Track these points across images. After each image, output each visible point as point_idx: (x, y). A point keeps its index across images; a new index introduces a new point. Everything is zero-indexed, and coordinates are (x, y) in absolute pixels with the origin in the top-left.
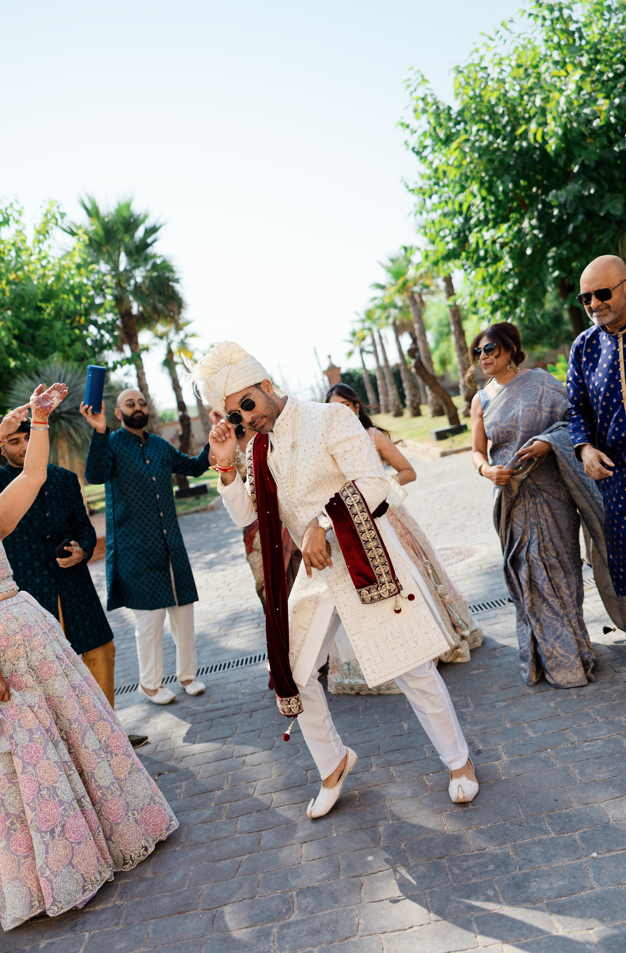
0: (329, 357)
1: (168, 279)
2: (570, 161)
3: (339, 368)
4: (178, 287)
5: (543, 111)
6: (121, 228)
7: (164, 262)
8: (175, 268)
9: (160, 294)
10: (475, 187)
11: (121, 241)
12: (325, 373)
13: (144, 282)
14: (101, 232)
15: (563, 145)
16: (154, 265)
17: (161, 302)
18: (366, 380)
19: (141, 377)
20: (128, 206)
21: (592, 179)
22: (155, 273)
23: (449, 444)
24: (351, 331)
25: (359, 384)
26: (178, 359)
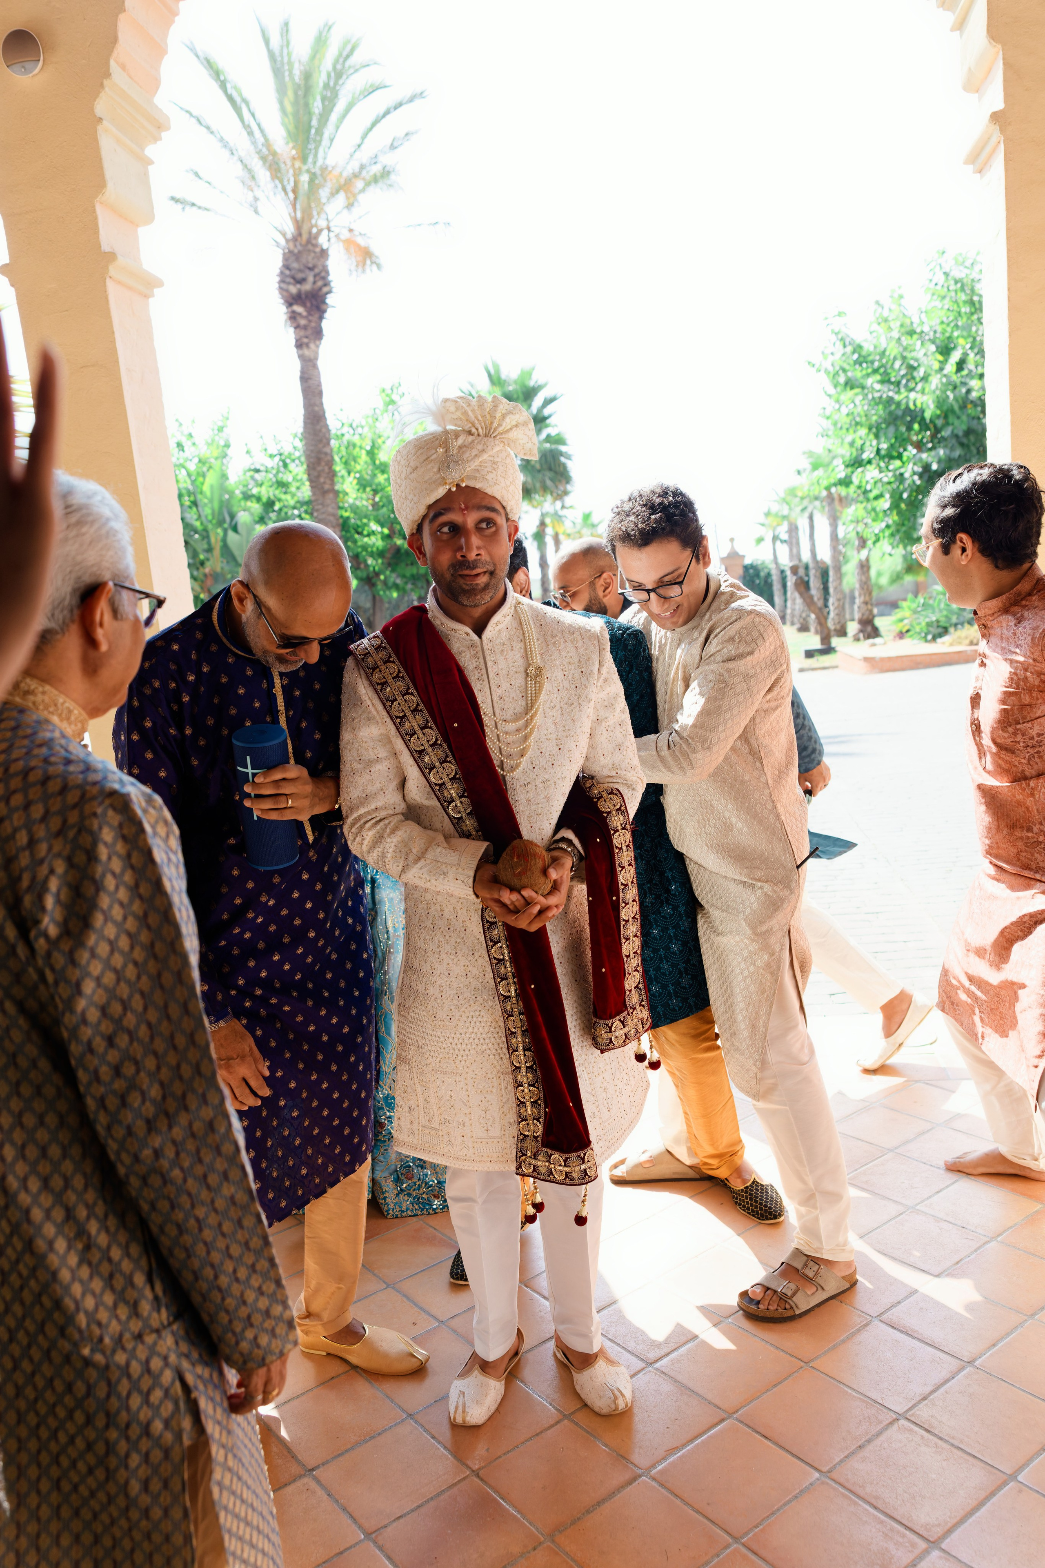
0: (732, 540)
1: (561, 454)
2: (947, 424)
3: (743, 557)
4: (570, 464)
5: (925, 379)
6: (523, 394)
7: (558, 435)
8: (568, 442)
9: (550, 469)
10: (863, 431)
15: (938, 412)
16: (548, 436)
17: (551, 480)
18: (775, 578)
20: (529, 374)
21: (962, 445)
22: (548, 445)
23: (812, 662)
24: (766, 510)
25: (766, 582)
26: (549, 531)
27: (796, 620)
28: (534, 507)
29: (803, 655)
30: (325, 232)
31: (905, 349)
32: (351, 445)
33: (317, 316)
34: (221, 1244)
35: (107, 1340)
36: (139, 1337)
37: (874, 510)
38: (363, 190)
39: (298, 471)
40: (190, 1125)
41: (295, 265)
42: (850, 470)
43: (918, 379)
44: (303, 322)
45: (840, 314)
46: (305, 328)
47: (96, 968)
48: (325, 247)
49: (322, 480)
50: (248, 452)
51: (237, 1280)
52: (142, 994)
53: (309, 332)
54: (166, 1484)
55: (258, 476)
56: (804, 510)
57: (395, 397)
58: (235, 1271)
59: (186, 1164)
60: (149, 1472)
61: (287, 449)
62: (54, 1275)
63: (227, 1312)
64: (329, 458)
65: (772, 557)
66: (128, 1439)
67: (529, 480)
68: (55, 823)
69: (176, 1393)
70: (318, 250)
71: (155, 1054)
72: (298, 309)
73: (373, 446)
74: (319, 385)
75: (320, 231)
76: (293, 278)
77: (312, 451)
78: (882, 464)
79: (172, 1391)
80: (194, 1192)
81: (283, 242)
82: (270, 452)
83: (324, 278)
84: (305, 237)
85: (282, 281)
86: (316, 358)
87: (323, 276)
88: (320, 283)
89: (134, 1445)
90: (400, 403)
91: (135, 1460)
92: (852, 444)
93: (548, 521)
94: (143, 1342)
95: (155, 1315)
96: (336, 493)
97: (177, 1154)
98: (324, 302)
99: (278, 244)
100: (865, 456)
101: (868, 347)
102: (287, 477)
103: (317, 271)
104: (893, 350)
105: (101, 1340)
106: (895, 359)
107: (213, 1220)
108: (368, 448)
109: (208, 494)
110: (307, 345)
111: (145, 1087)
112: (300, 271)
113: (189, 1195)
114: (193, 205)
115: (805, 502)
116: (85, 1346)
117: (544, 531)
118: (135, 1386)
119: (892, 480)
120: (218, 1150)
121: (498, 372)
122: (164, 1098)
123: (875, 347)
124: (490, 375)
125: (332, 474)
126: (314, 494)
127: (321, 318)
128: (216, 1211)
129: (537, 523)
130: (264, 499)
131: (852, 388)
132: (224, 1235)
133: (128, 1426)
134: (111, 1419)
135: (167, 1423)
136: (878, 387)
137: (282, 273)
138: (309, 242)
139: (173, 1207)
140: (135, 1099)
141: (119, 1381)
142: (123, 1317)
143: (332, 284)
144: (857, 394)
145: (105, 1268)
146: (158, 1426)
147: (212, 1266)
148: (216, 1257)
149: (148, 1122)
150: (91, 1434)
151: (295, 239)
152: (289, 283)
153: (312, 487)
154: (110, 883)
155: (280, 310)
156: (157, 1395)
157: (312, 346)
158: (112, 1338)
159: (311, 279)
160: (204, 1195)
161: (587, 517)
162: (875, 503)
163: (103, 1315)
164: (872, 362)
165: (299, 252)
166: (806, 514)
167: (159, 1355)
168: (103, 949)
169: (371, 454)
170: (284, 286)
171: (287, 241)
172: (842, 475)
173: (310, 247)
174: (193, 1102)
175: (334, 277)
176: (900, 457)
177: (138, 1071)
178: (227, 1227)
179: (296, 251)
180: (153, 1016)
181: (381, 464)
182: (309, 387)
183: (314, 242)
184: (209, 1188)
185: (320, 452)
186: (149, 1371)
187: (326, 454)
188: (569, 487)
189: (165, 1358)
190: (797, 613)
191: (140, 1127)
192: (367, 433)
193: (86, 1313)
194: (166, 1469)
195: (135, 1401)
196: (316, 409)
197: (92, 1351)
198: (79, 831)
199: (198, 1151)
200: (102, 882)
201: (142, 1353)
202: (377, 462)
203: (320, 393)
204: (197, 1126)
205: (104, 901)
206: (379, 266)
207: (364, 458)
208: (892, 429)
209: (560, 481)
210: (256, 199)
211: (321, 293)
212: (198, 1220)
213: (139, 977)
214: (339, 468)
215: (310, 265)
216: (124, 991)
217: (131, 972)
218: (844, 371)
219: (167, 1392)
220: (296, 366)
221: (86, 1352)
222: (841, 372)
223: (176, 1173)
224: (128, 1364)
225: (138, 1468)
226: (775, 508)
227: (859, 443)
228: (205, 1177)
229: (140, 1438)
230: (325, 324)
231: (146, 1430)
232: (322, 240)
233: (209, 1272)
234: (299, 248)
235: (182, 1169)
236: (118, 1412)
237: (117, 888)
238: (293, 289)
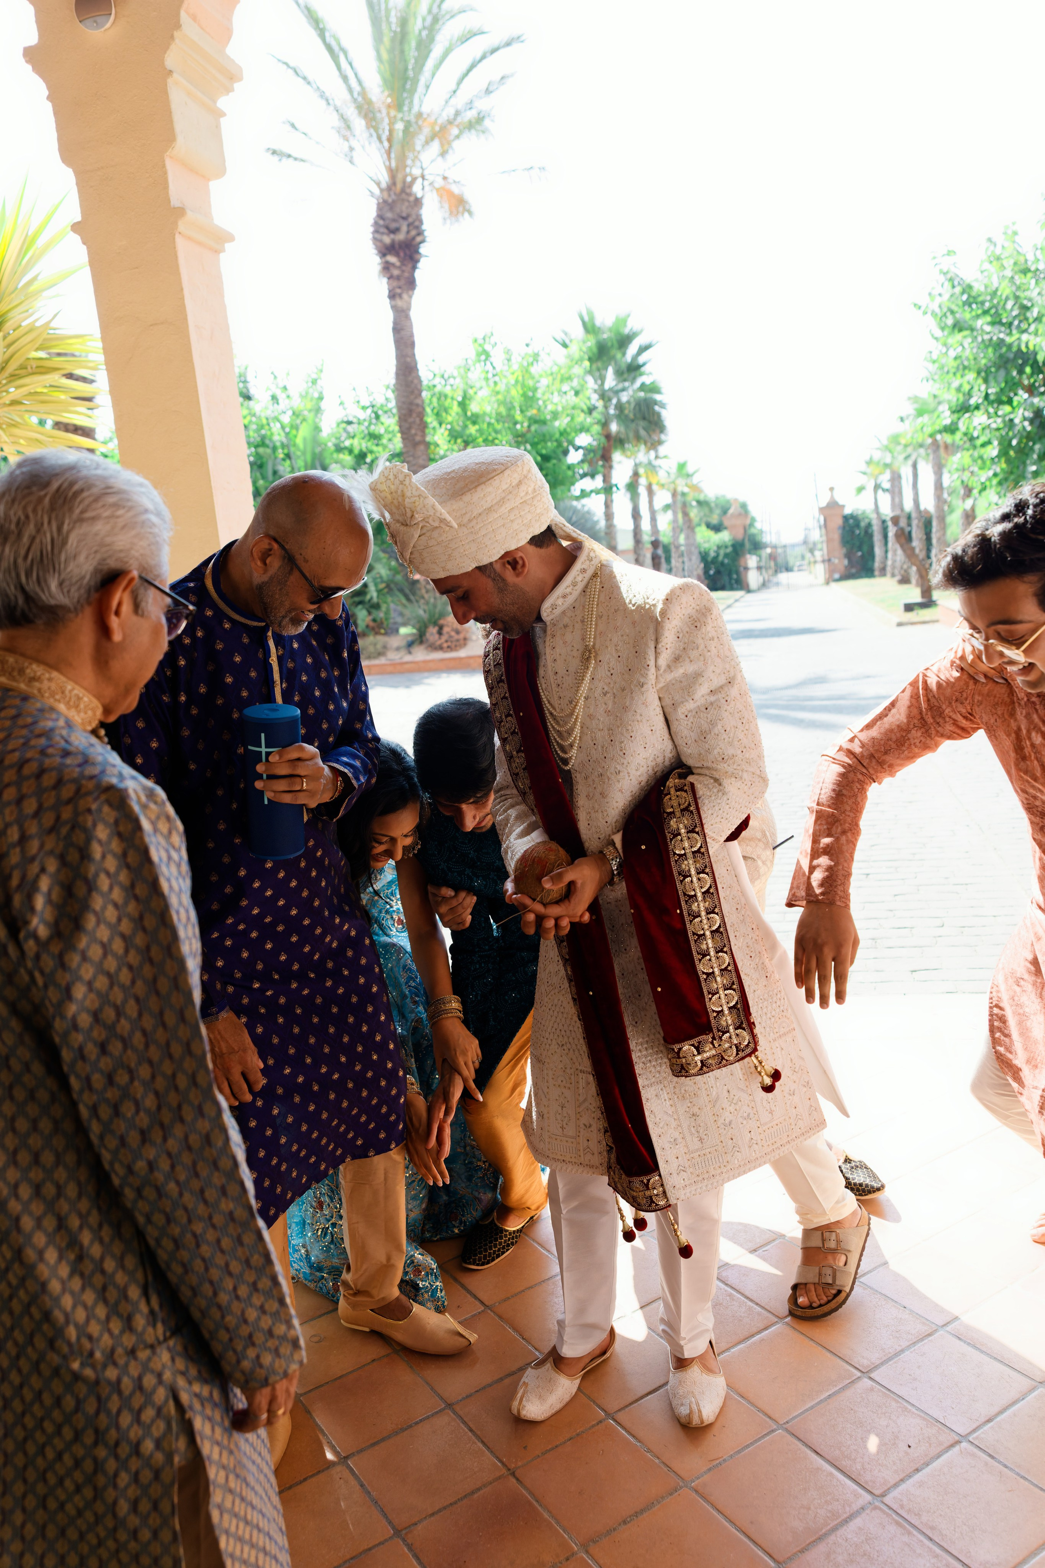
0: (832, 489)
1: (655, 403)
3: (843, 506)
4: (664, 413)
6: (616, 344)
7: (653, 383)
8: (663, 390)
9: (644, 418)
11: (613, 358)
12: (822, 510)
13: (628, 402)
14: (595, 350)
16: (643, 385)
17: (644, 429)
18: (876, 528)
19: (608, 505)
20: (625, 321)
22: (642, 394)
23: (911, 616)
24: (868, 458)
25: (866, 532)
26: (643, 481)
27: (896, 572)
28: (628, 457)
29: (902, 608)
30: (419, 181)
31: (1018, 288)
32: (442, 396)
33: (410, 266)
34: (220, 1260)
35: (98, 1355)
36: (132, 1353)
37: (981, 457)
38: (457, 137)
39: (390, 423)
40: (186, 1138)
41: (389, 215)
42: (956, 416)
43: (1031, 320)
44: (396, 272)
45: (949, 253)
46: (398, 278)
47: (87, 972)
48: (419, 195)
49: (413, 431)
50: (341, 404)
51: (237, 1298)
52: (137, 1000)
53: (402, 282)
54: (155, 1506)
55: (350, 428)
56: (907, 458)
57: (488, 347)
58: (235, 1289)
59: (182, 1177)
60: (139, 1492)
61: (380, 400)
62: (44, 1285)
63: (227, 1330)
64: (420, 409)
65: (873, 507)
66: (117, 1457)
67: (623, 429)
68: (48, 819)
69: (169, 1412)
70: (412, 199)
71: (150, 1063)
72: (392, 259)
73: (465, 397)
74: (412, 335)
75: (414, 179)
76: (387, 228)
77: (404, 403)
78: (991, 410)
79: (165, 1410)
80: (190, 1206)
81: (377, 192)
82: (362, 403)
83: (418, 228)
84: (399, 186)
85: (376, 231)
86: (409, 309)
87: (416, 226)
88: (413, 233)
89: (124, 1464)
90: (491, 354)
91: (124, 1479)
92: (959, 389)
93: (641, 471)
94: (136, 1359)
95: (150, 1330)
96: (427, 445)
97: (173, 1167)
98: (417, 252)
99: (372, 194)
100: (973, 402)
101: (978, 287)
102: (379, 429)
103: (410, 220)
104: (1006, 290)
105: (91, 1354)
106: (1007, 299)
107: (211, 1236)
108: (460, 399)
109: (301, 446)
110: (400, 296)
111: (139, 1096)
112: (394, 220)
113: (186, 1209)
114: (289, 156)
115: (909, 450)
116: (75, 1360)
117: (637, 481)
118: (126, 1403)
119: (1001, 426)
120: (215, 1165)
121: (592, 319)
122: (159, 1108)
123: (986, 287)
124: (584, 324)
125: (424, 426)
126: (405, 446)
127: (414, 268)
128: (214, 1226)
129: (631, 473)
130: (356, 451)
131: (960, 330)
132: (223, 1252)
133: (117, 1444)
134: (99, 1436)
135: (158, 1444)
136: (988, 328)
137: (376, 224)
138: (403, 191)
139: (169, 1221)
140: (128, 1109)
141: (108, 1398)
142: (116, 1332)
143: (426, 233)
144: (965, 337)
145: (98, 1280)
146: (148, 1446)
147: (211, 1283)
148: (215, 1274)
149: (143, 1132)
150: (79, 1451)
151: (389, 189)
152: (383, 233)
153: (403, 439)
154: (104, 883)
155: (374, 261)
156: (149, 1414)
157: (405, 296)
158: (103, 1353)
159: (404, 228)
160: (201, 1209)
161: (682, 466)
162: (982, 451)
163: (94, 1329)
164: (983, 303)
165: (394, 202)
166: (910, 462)
167: (152, 1371)
168: (95, 952)
169: (463, 405)
170: (378, 236)
171: (382, 190)
172: (948, 422)
173: (404, 196)
174: (188, 1113)
175: (428, 226)
176: (1010, 402)
177: (132, 1080)
178: (226, 1243)
179: (390, 200)
180: (148, 1022)
181: (473, 415)
182: (402, 338)
183: (408, 191)
184: (205, 1202)
185: (411, 403)
186: (140, 1388)
187: (418, 405)
188: (663, 437)
189: (159, 1376)
190: (898, 564)
191: (134, 1138)
192: (458, 382)
193: (76, 1326)
194: (156, 1490)
195: (126, 1419)
196: (408, 360)
197: (82, 1365)
198: (73, 828)
199: (194, 1164)
200: (95, 881)
201: (134, 1370)
202: (469, 414)
203: (413, 344)
204: (194, 1140)
205: (97, 902)
206: (470, 213)
207: (455, 409)
208: (1002, 373)
209: (654, 431)
210: (351, 149)
211: (414, 243)
212: (195, 1235)
213: (133, 982)
214: (430, 419)
215: (404, 215)
216: (118, 996)
217: (125, 976)
218: (952, 312)
219: (159, 1411)
220: (388, 317)
221: (76, 1365)
222: (948, 314)
223: (172, 1186)
224: (119, 1381)
225: (127, 1487)
226: (877, 455)
227: (966, 388)
228: (202, 1191)
229: (129, 1456)
230: (418, 274)
231: (136, 1449)
232: (417, 189)
233: (207, 1289)
234: (393, 197)
235: (178, 1183)
236: (107, 1429)
237: (111, 888)
238: (387, 240)
